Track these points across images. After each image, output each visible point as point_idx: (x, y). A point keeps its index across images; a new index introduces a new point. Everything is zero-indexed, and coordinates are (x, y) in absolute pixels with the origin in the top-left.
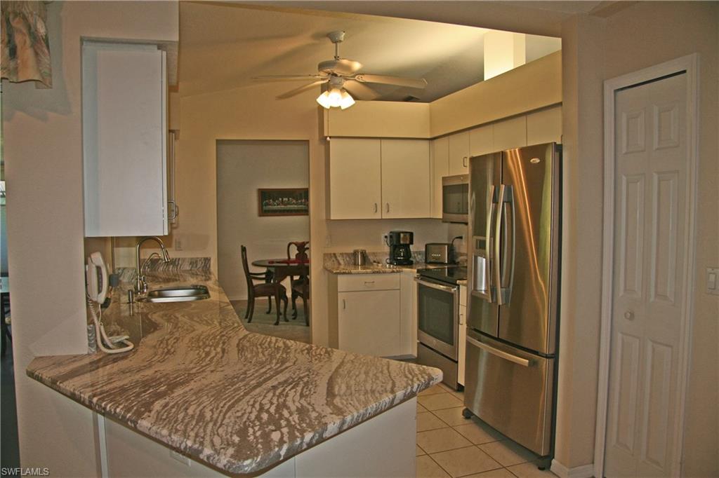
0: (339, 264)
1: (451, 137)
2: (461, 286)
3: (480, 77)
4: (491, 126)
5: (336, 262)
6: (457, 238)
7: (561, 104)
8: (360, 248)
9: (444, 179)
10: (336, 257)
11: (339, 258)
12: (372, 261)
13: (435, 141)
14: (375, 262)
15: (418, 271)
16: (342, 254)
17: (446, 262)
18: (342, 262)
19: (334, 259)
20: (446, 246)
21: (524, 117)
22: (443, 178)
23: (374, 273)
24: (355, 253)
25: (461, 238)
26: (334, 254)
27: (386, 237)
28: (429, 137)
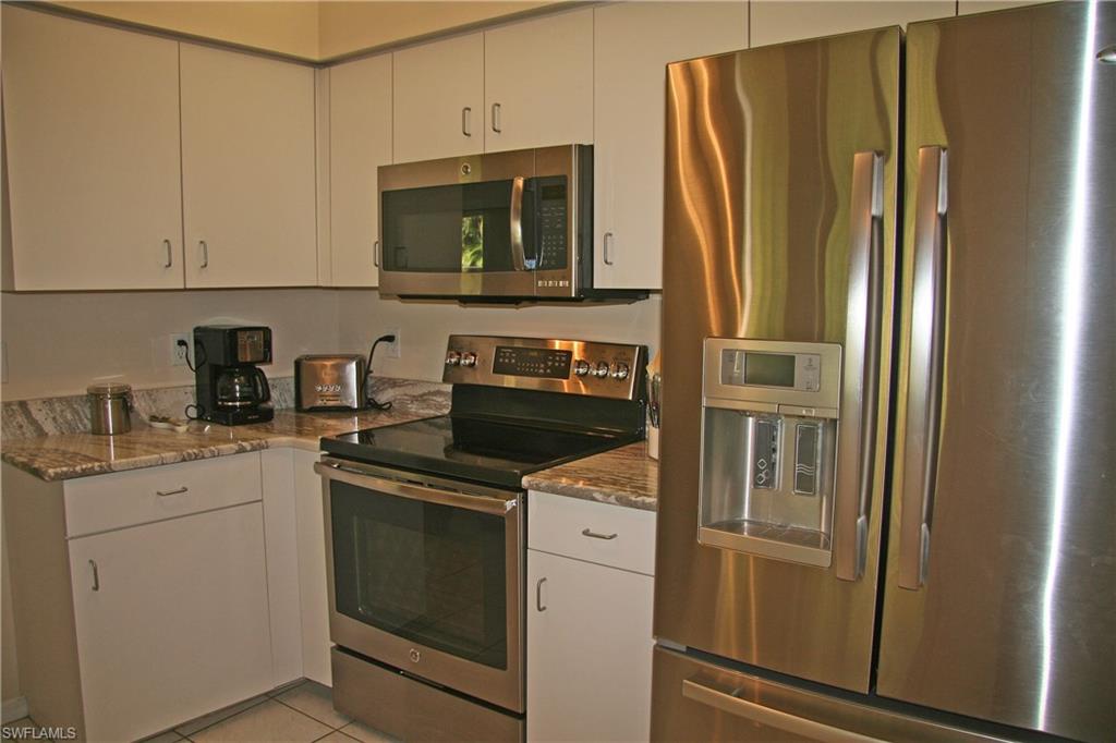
0: (42, 434)
2: (530, 492)
5: (29, 431)
6: (381, 340)
8: (109, 379)
10: (27, 414)
11: (39, 416)
12: (145, 417)
14: (154, 418)
15: (325, 443)
16: (48, 402)
17: (356, 406)
18: (49, 427)
19: (21, 419)
20: (354, 365)
22: (379, 168)
23: (184, 460)
24: (96, 397)
25: (390, 339)
26: (23, 404)
27: (182, 343)
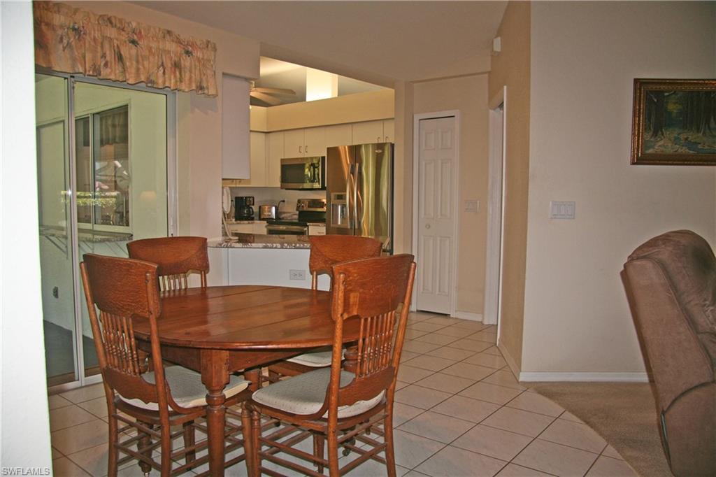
1: (286, 132)
3: (304, 99)
4: (323, 128)
6: (281, 201)
7: (393, 119)
9: (282, 160)
13: (271, 134)
17: (274, 218)
21: (350, 126)
27: (232, 201)
28: (266, 131)
